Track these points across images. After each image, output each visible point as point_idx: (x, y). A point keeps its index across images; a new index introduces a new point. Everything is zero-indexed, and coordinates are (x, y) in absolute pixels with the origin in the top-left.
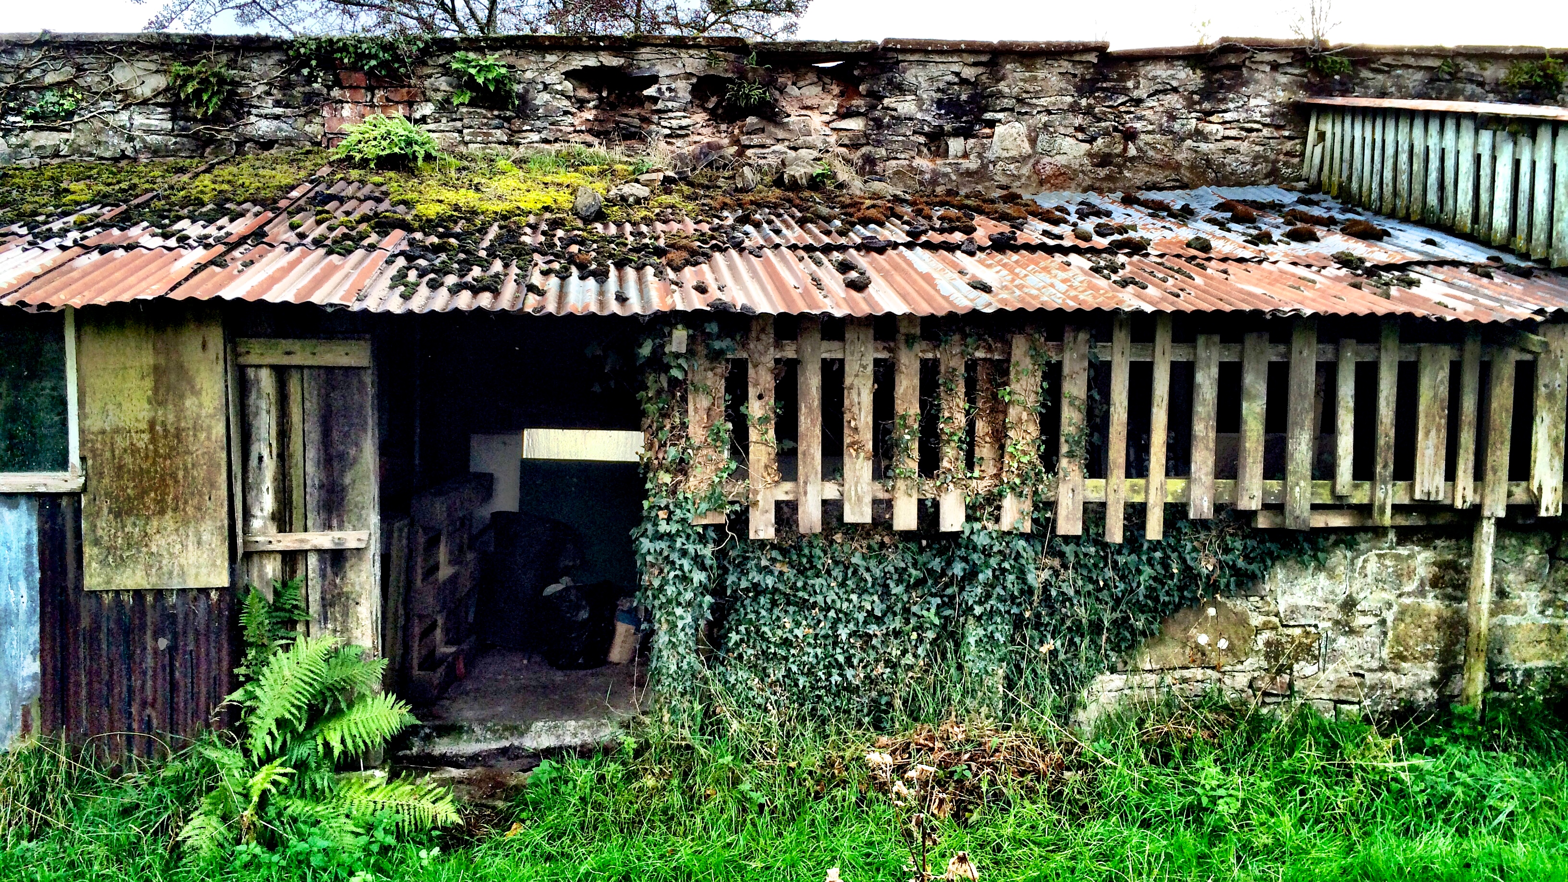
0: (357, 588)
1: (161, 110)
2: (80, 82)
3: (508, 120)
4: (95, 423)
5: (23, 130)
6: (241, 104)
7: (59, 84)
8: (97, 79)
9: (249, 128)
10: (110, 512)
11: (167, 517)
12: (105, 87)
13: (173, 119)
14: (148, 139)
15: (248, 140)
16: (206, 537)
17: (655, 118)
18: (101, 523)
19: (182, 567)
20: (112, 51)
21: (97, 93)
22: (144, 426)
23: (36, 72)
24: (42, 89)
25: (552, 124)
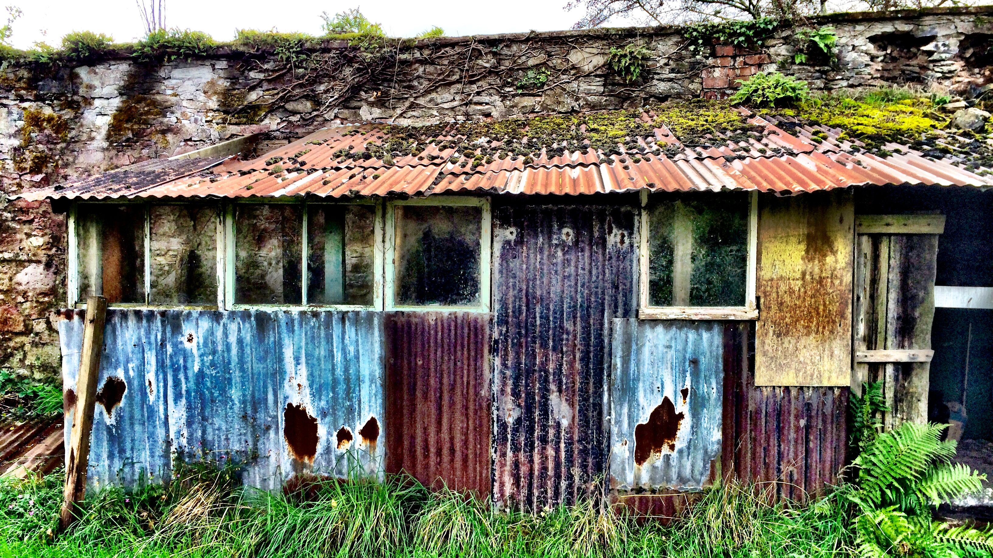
0: (920, 390)
1: (598, 79)
2: (550, 63)
3: (825, 72)
4: (766, 274)
5: (514, 96)
6: (649, 72)
7: (537, 65)
8: (560, 61)
9: (653, 89)
10: (774, 334)
11: (811, 337)
12: (565, 66)
13: (604, 85)
14: (589, 98)
15: (651, 96)
16: (836, 352)
17: (931, 65)
18: (768, 341)
19: (819, 372)
20: (571, 42)
21: (559, 70)
22: (798, 275)
23: (524, 58)
24: (526, 69)
25: (857, 74)
